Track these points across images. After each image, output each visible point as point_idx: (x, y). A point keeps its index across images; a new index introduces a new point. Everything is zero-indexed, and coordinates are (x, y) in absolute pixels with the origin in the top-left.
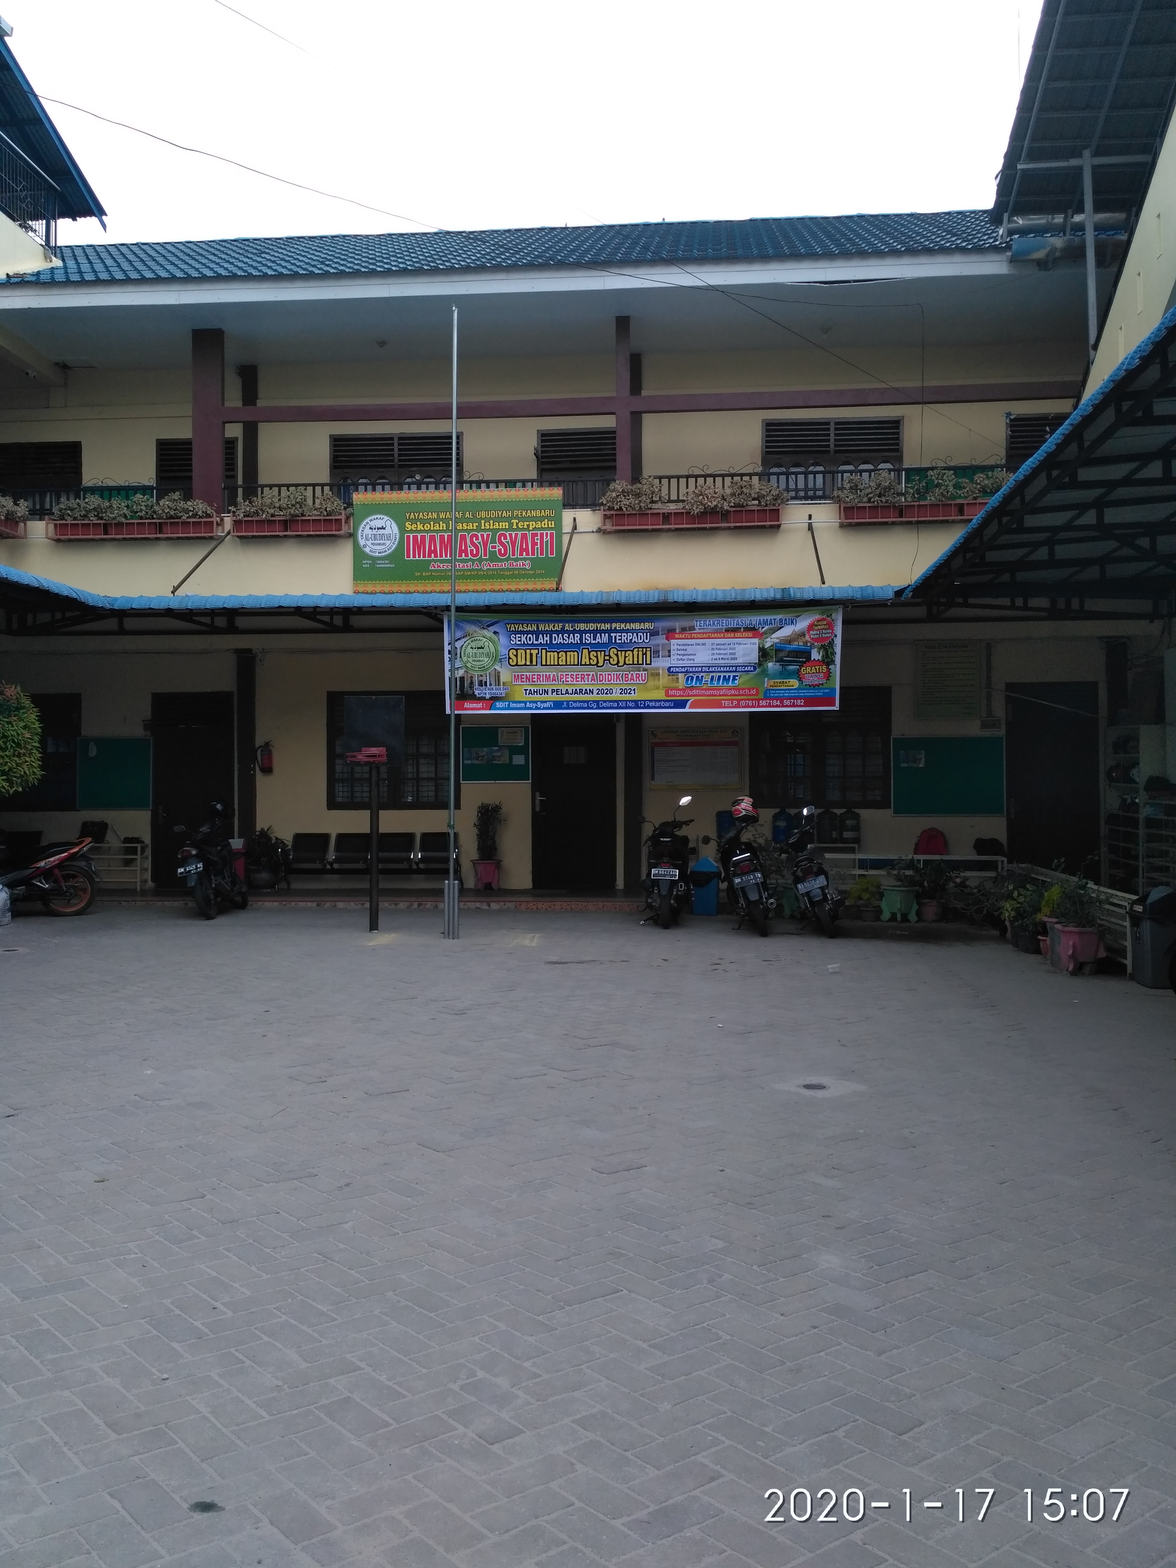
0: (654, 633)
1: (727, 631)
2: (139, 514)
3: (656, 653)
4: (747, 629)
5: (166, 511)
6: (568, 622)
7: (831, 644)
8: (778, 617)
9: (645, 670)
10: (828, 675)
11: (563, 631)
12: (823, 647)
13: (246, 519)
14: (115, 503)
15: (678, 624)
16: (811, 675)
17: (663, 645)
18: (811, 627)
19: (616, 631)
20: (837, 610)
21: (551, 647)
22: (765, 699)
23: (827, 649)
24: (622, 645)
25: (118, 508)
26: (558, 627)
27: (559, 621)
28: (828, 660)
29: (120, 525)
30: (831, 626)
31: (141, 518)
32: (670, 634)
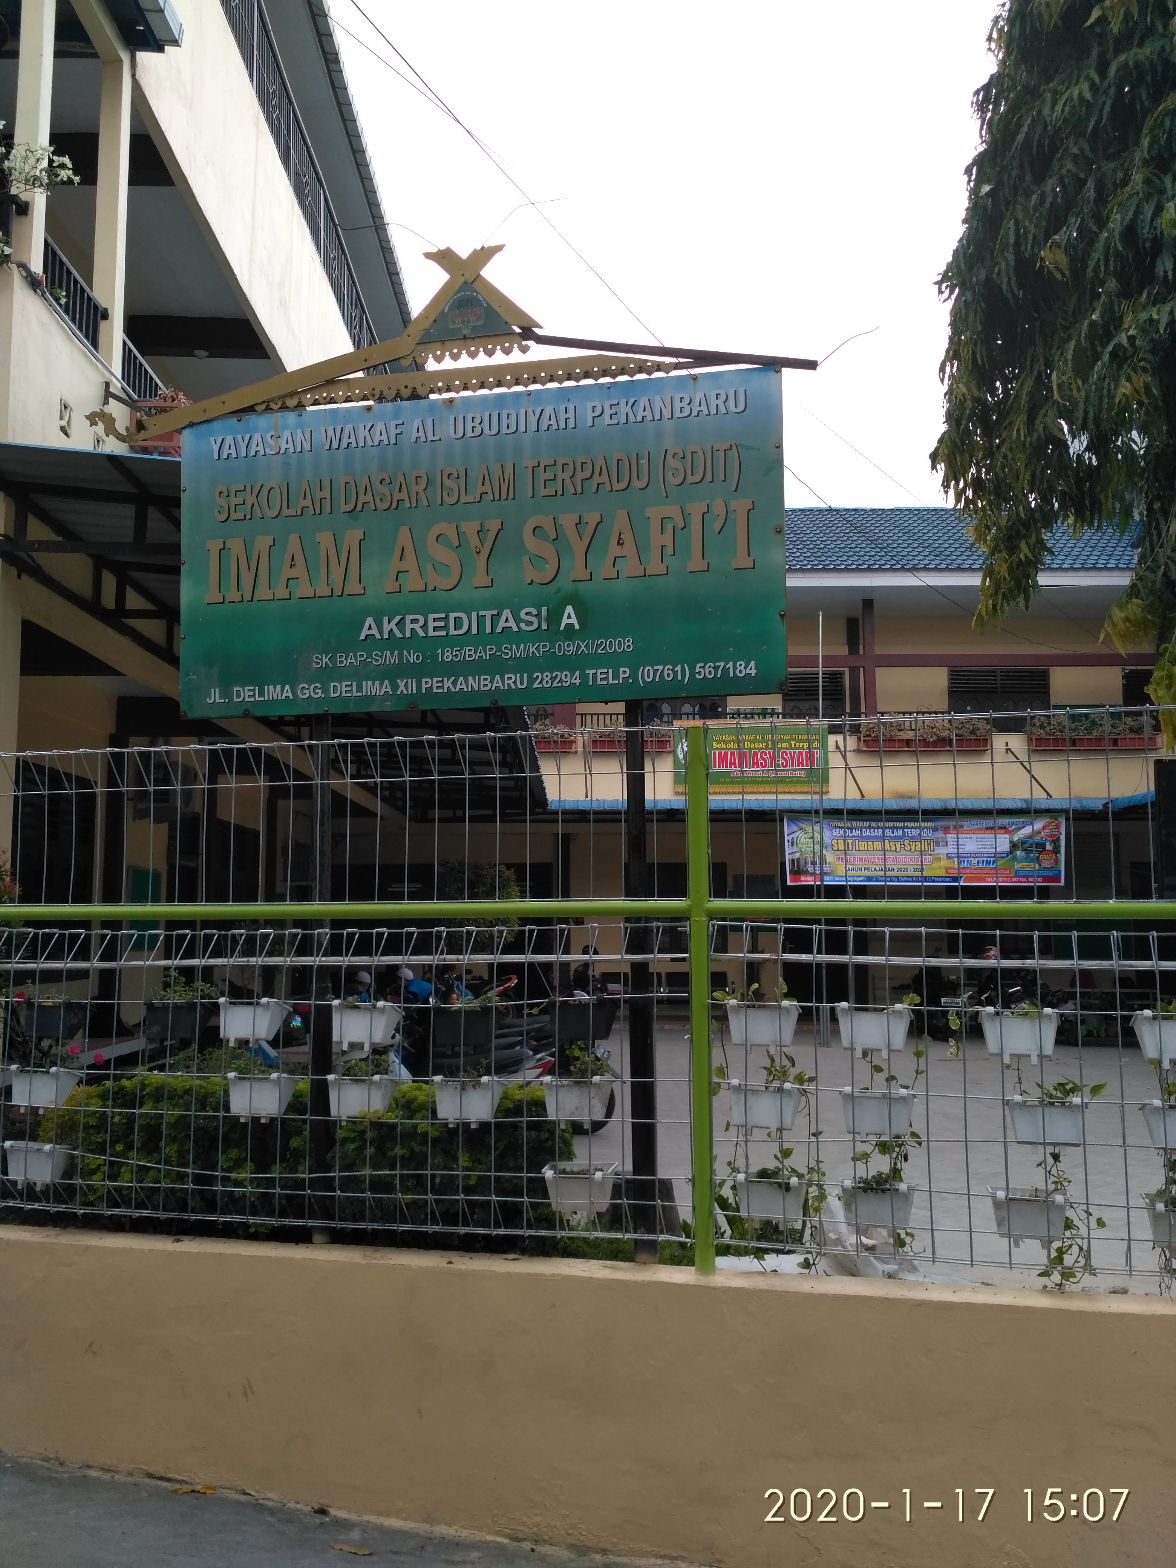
0: (935, 830)
1: (986, 829)
3: (937, 844)
4: (1000, 828)
6: (874, 821)
7: (1058, 839)
8: (1022, 820)
9: (930, 855)
10: (1057, 861)
11: (870, 827)
12: (1053, 841)
15: (951, 823)
16: (1047, 861)
17: (942, 838)
18: (1044, 828)
19: (907, 827)
20: (1061, 816)
21: (861, 838)
22: (1016, 876)
23: (1056, 842)
24: (912, 838)
26: (867, 824)
27: (866, 821)
28: (1056, 851)
30: (1058, 827)
32: (946, 830)
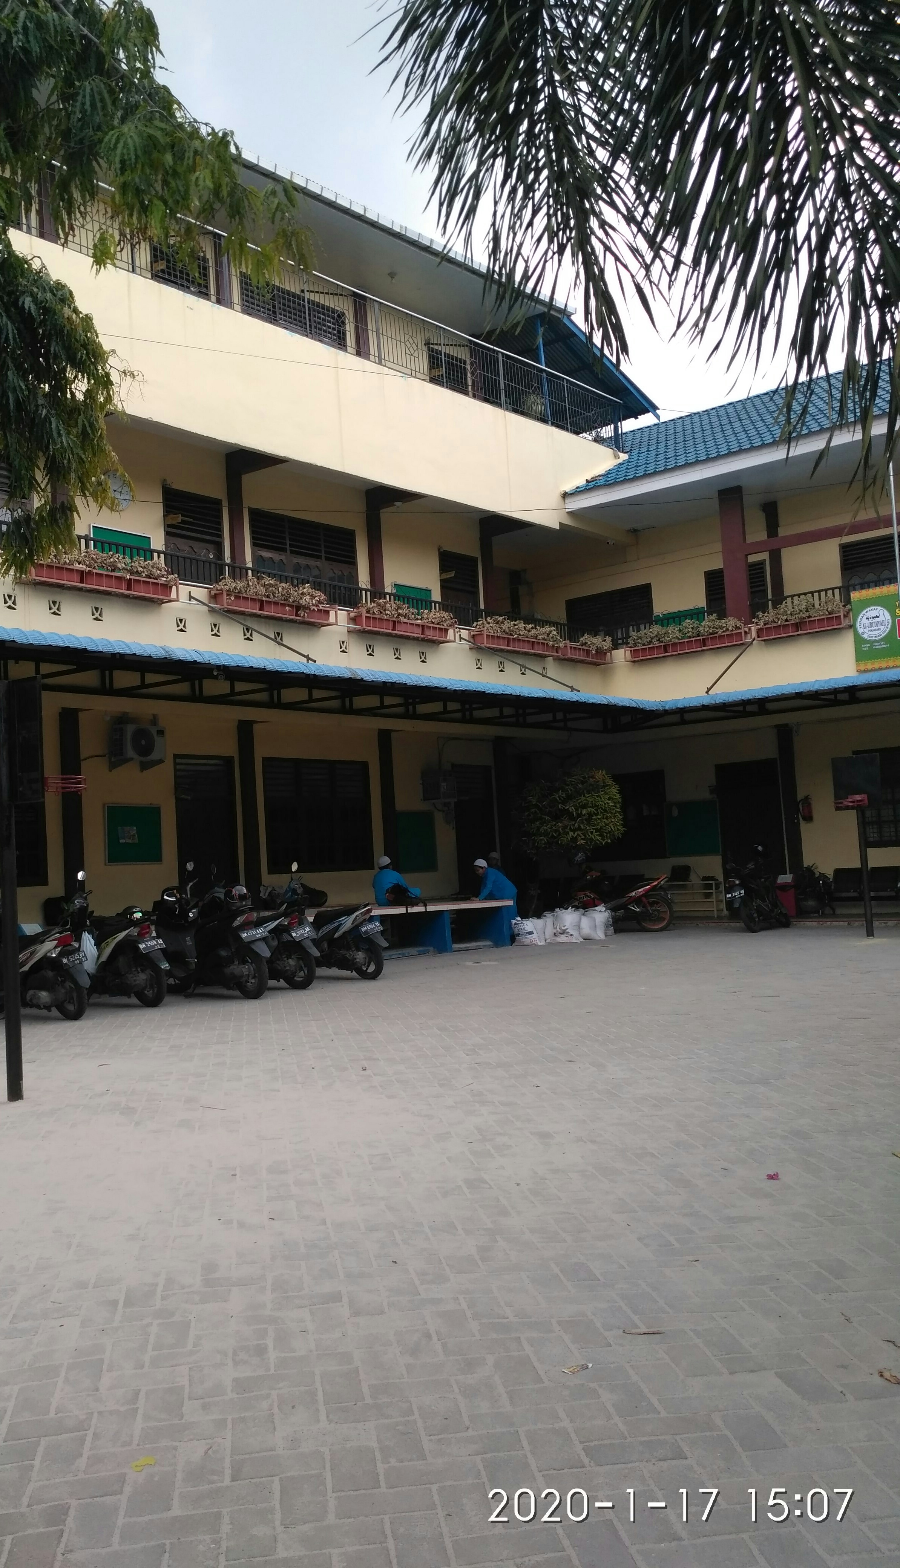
2: (688, 635)
5: (706, 630)
13: (767, 626)
14: (671, 629)
25: (673, 633)
29: (675, 644)
31: (690, 637)
